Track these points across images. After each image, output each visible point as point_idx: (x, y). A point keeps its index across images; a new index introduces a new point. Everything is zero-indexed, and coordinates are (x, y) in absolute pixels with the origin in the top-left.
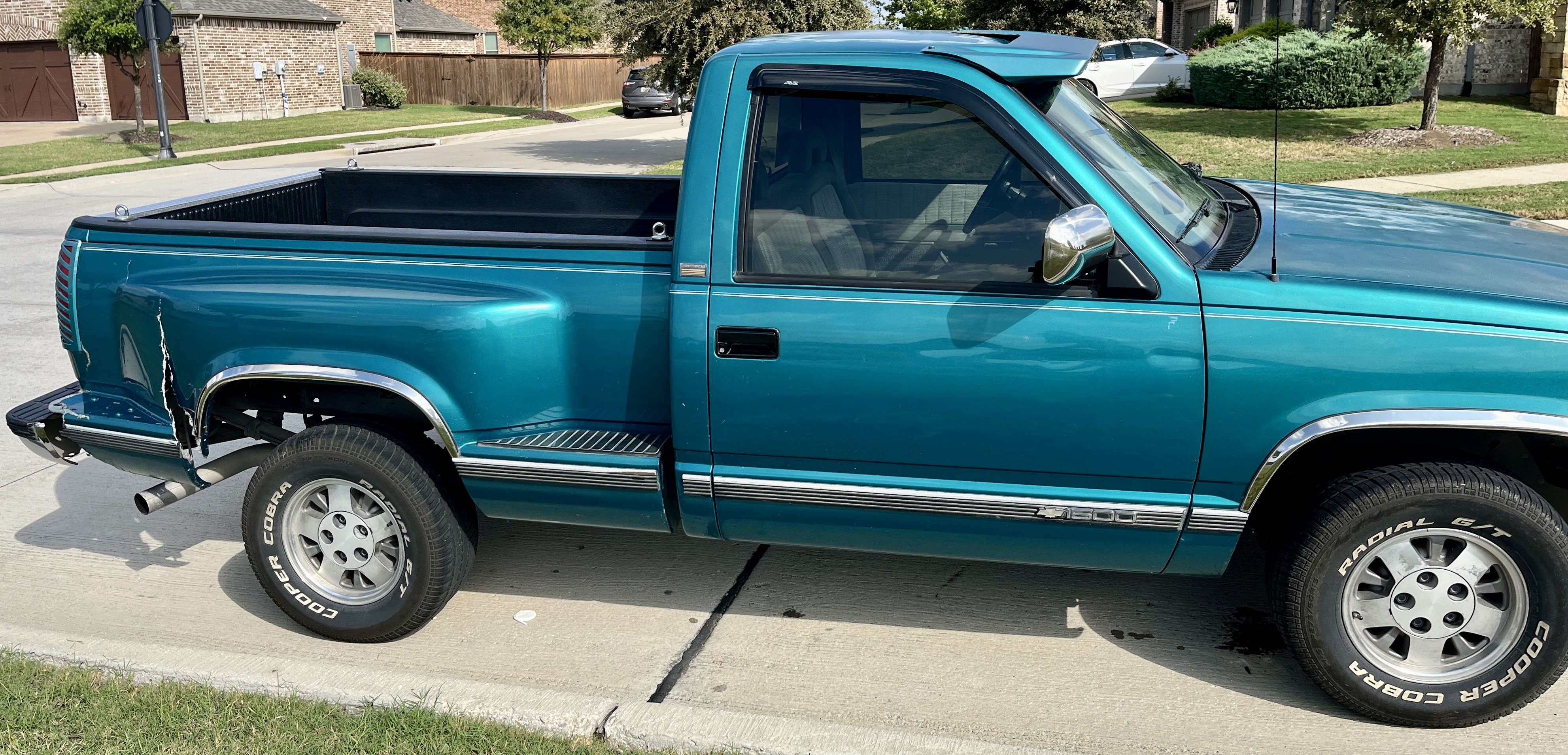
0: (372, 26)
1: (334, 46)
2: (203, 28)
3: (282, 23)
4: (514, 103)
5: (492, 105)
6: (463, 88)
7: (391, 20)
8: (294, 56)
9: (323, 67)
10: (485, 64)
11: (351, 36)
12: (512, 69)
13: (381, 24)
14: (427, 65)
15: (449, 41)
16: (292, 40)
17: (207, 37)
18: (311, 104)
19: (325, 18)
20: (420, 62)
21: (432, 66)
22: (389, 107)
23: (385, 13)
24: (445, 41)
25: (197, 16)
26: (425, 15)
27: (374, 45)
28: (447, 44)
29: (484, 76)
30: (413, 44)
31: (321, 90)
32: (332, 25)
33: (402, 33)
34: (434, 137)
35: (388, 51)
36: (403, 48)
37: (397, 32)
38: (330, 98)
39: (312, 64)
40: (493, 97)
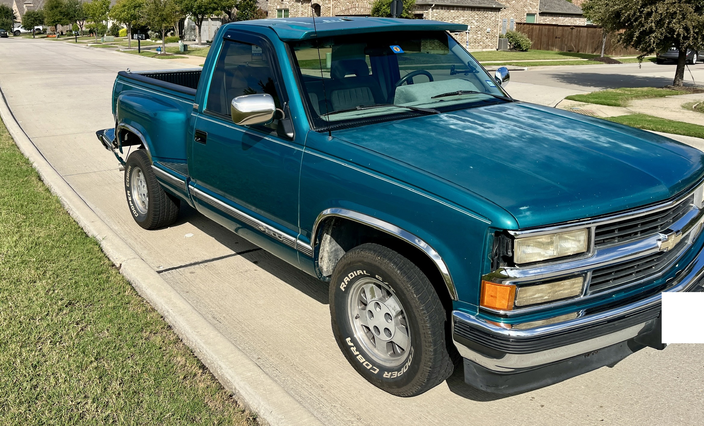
0: (526, 10)
1: (497, 19)
2: (434, 10)
3: (473, 8)
4: (593, 52)
5: (580, 53)
6: (566, 43)
7: (537, 7)
8: (476, 24)
9: (490, 29)
10: (580, 30)
11: (513, 15)
12: (595, 33)
13: (531, 9)
14: (549, 30)
15: (569, 18)
16: (476, 16)
17: (435, 14)
18: (481, 47)
19: (494, 6)
20: (546, 29)
21: (552, 30)
22: (521, 51)
23: (534, 4)
24: (568, 18)
25: (432, 5)
26: (559, 5)
27: (525, 20)
28: (568, 20)
29: (579, 37)
30: (548, 19)
31: (487, 40)
32: (498, 9)
33: (542, 14)
34: (525, 67)
35: (533, 22)
36: (541, 21)
37: (539, 13)
38: (491, 45)
39: (484, 28)
40: (581, 48)
